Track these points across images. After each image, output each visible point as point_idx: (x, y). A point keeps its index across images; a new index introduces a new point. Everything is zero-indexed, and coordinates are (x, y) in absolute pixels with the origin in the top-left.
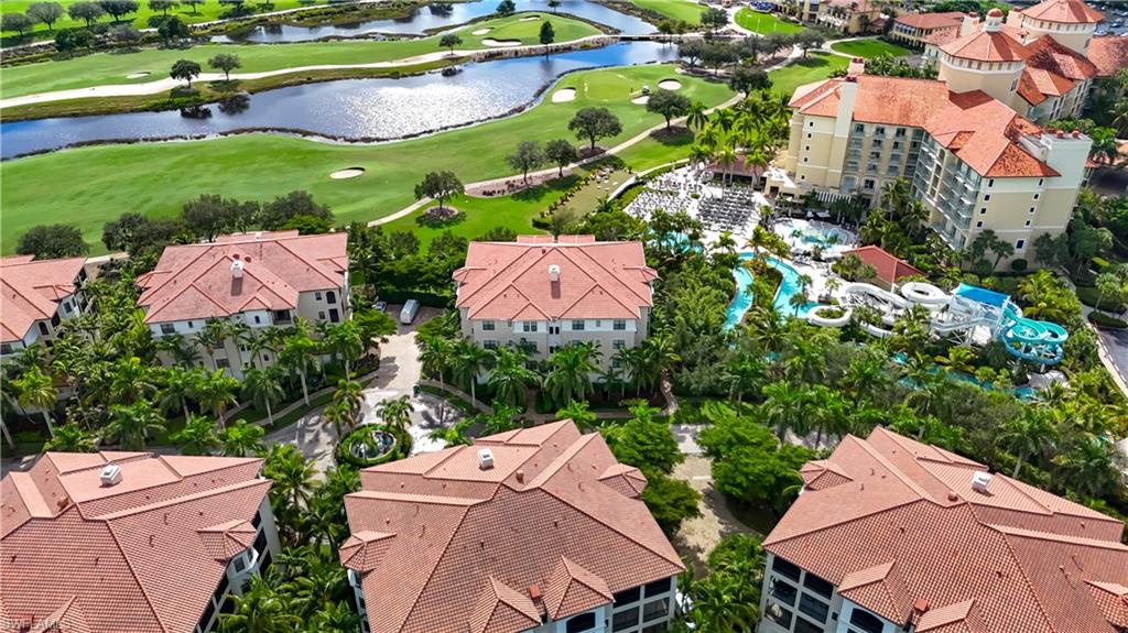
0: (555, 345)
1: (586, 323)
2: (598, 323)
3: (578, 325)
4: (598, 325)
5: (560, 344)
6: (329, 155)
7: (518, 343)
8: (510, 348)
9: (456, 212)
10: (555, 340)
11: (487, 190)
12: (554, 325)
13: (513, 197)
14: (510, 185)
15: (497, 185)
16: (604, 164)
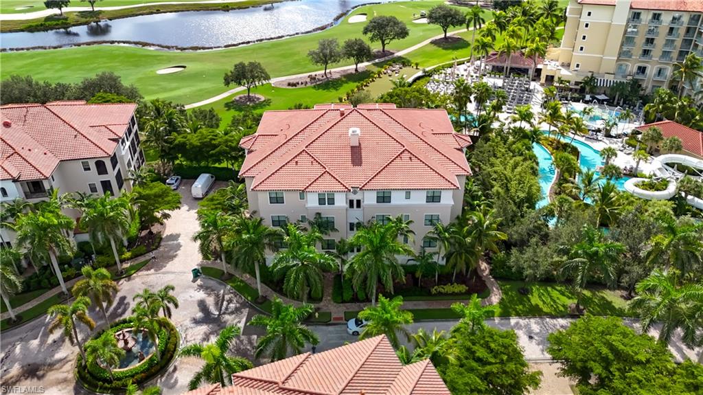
0: (355, 221)
1: (394, 195)
2: (408, 193)
3: (384, 198)
4: (408, 197)
5: (361, 220)
6: (159, 58)
7: (312, 219)
8: (302, 225)
9: (263, 99)
10: (356, 215)
11: (291, 82)
12: (355, 198)
13: (314, 87)
14: (312, 78)
15: (301, 78)
16: (394, 62)
